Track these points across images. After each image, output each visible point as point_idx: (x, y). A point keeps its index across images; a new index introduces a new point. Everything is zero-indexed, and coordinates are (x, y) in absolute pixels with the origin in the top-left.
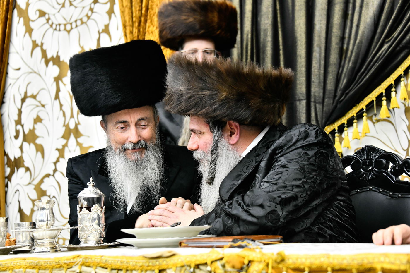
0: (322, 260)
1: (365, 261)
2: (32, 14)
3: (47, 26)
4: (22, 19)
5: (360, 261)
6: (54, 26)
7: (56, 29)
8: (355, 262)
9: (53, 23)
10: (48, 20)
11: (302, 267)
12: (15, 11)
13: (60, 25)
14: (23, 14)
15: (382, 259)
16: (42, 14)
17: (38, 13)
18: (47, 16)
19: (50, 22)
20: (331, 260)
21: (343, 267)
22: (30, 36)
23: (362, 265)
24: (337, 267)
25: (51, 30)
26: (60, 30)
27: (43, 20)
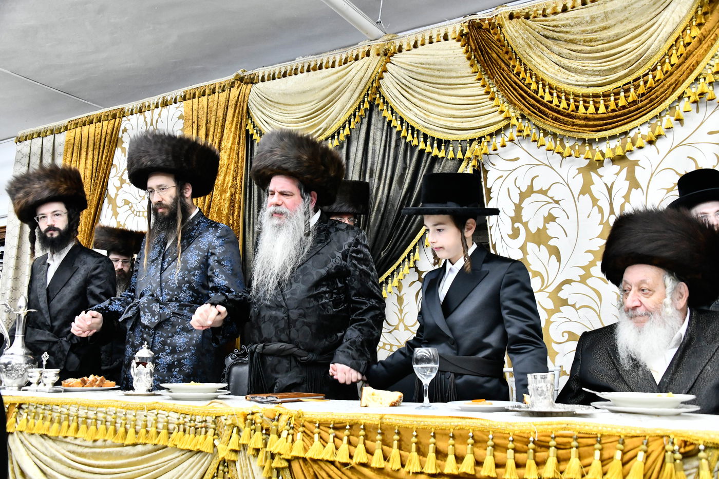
0: (328, 416)
1: (355, 418)
2: (119, 202)
3: (130, 212)
4: (111, 205)
5: (351, 418)
6: (135, 213)
7: (136, 215)
8: (349, 418)
9: (134, 210)
10: (131, 208)
11: (315, 420)
12: (106, 200)
13: (139, 212)
14: (112, 202)
15: (365, 417)
16: (127, 202)
17: (123, 201)
18: (130, 205)
19: (132, 209)
20: (334, 417)
21: (341, 420)
22: (116, 218)
23: (352, 420)
24: (337, 421)
25: (133, 215)
26: (139, 216)
27: (127, 207)
